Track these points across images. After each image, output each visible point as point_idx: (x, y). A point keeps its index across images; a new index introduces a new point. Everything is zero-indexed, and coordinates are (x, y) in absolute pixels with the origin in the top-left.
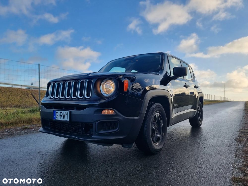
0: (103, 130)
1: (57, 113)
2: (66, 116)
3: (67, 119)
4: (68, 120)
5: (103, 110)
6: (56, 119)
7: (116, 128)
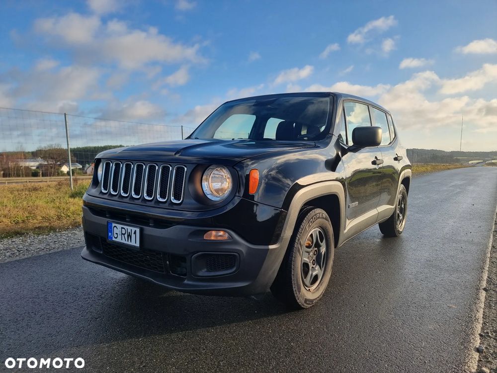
0: (206, 270)
1: (115, 228)
2: (133, 236)
3: (135, 242)
4: (138, 245)
5: (206, 231)
6: (114, 239)
7: (232, 267)
